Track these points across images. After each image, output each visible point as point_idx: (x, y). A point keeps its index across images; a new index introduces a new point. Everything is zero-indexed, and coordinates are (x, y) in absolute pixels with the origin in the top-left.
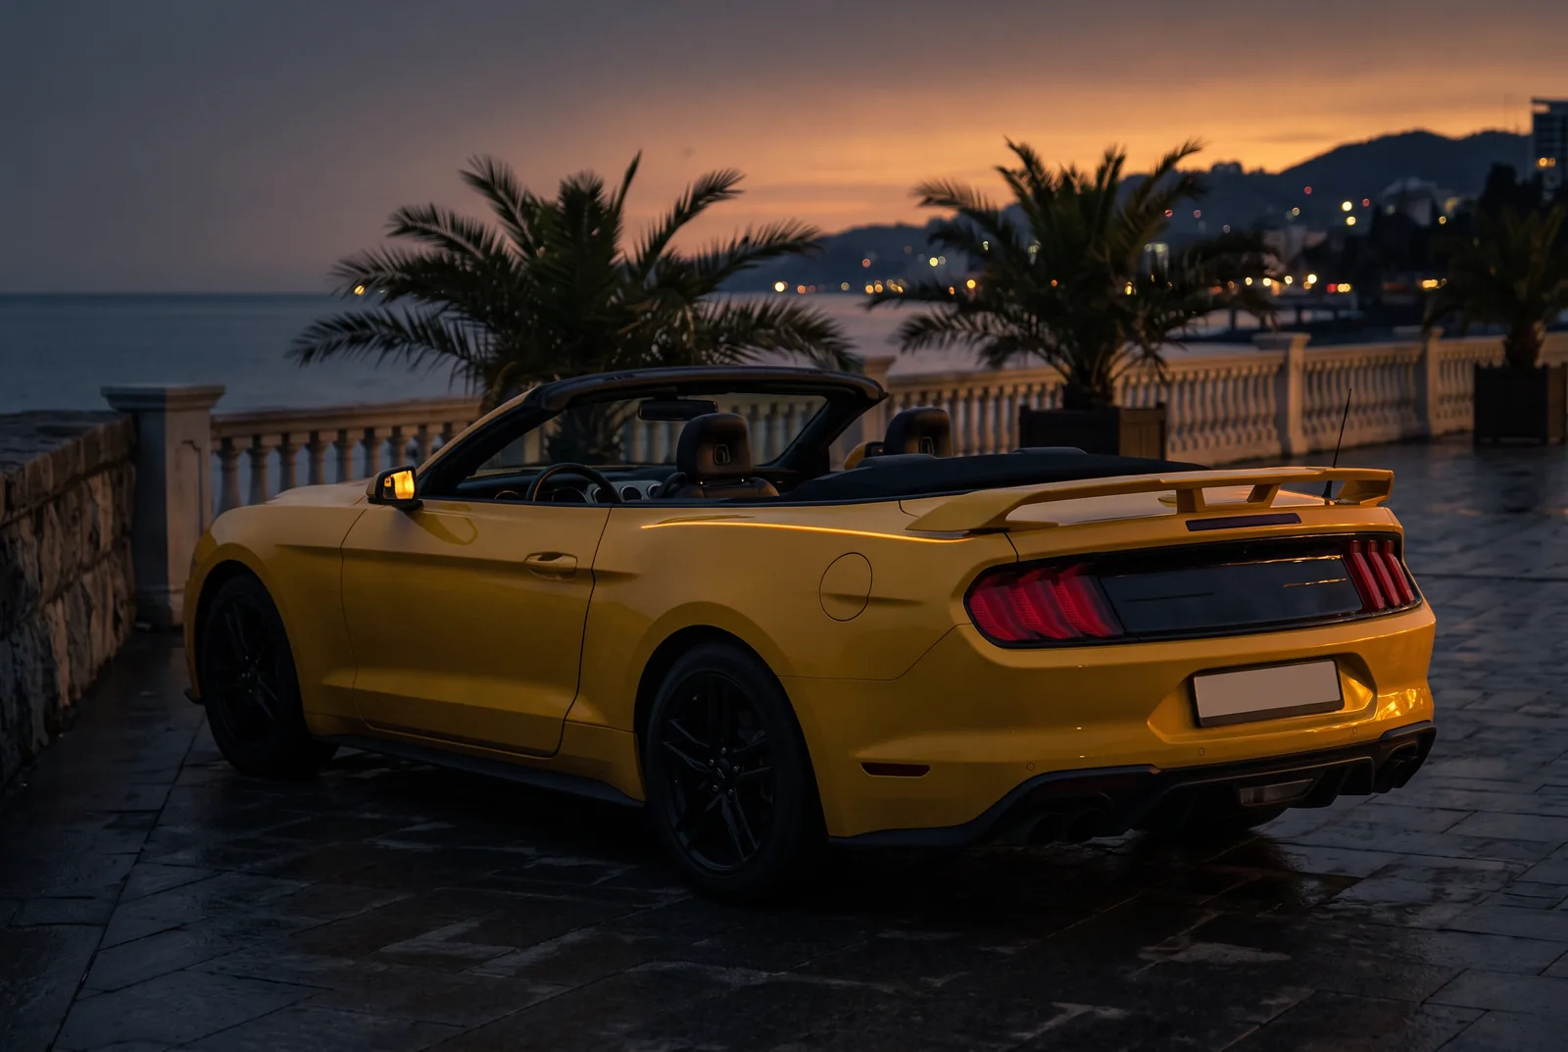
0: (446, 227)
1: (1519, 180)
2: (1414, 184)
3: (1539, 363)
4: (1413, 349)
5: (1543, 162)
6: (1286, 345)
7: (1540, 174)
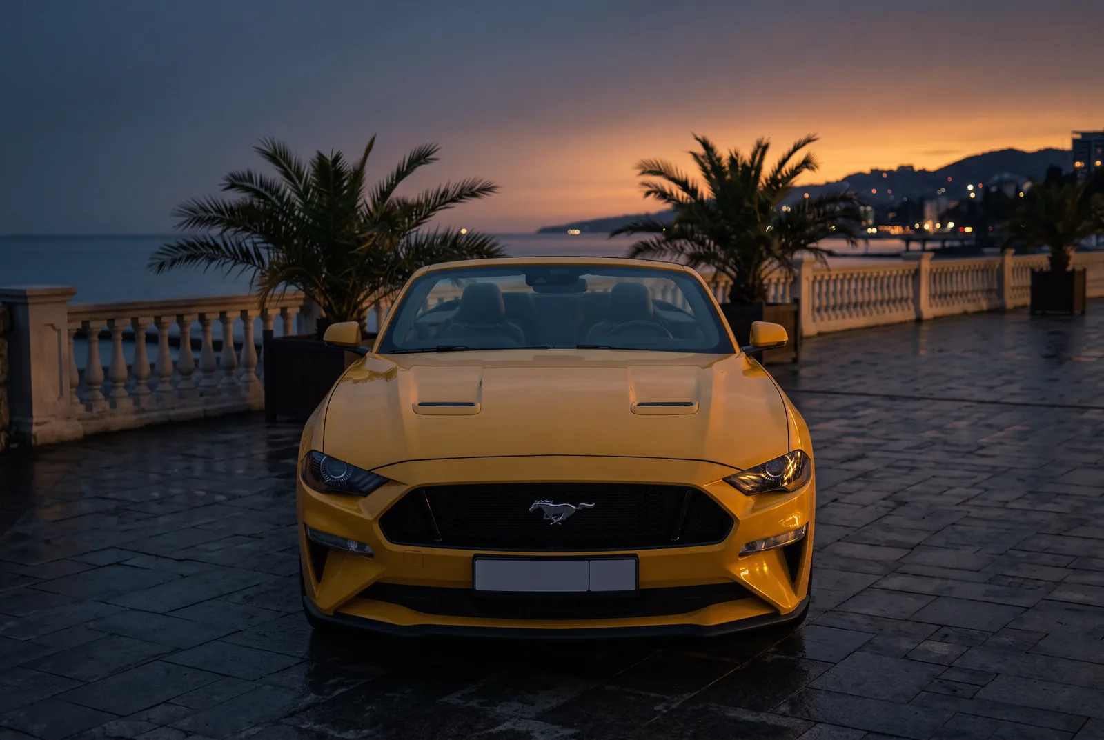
0: (257, 184)
1: (1064, 173)
2: (1006, 176)
3: (1069, 269)
4: (996, 261)
5: (1078, 164)
6: (919, 259)
7: (1076, 170)
